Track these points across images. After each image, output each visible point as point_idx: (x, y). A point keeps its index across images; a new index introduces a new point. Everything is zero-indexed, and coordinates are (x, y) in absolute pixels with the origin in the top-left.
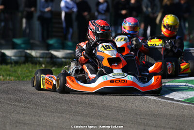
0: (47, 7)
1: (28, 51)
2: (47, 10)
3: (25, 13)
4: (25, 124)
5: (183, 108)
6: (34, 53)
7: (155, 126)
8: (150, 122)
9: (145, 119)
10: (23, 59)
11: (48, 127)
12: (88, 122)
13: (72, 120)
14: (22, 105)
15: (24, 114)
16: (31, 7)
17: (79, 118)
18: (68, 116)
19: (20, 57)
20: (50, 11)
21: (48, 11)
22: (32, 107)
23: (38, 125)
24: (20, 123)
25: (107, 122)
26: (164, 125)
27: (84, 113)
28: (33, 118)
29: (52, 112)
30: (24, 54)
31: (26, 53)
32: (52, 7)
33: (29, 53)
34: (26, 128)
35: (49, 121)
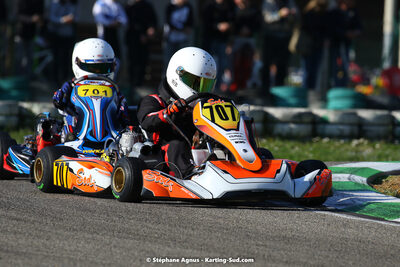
0: (66, 14)
1: (26, 105)
2: (64, 19)
3: (19, 26)
4: (17, 253)
5: (345, 225)
6: (36, 109)
7: (287, 262)
8: (275, 254)
9: (266, 246)
10: (14, 120)
11: (66, 261)
12: (148, 252)
13: (115, 247)
14: (14, 214)
15: (15, 233)
16: (31, 14)
17: (130, 243)
18: (106, 239)
19: (8, 116)
20: (72, 24)
21: (67, 24)
22: (32, 218)
23: (46, 256)
24: (7, 251)
25: (187, 251)
26: (305, 260)
27: (141, 232)
28: (35, 242)
29: (74, 230)
30: (16, 111)
31: (21, 108)
32: (75, 14)
33: (26, 109)
34: (20, 261)
35: (68, 248)
